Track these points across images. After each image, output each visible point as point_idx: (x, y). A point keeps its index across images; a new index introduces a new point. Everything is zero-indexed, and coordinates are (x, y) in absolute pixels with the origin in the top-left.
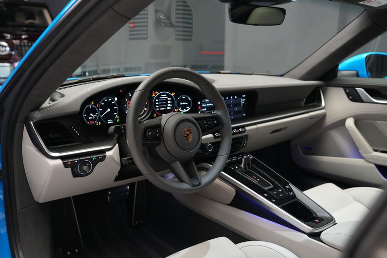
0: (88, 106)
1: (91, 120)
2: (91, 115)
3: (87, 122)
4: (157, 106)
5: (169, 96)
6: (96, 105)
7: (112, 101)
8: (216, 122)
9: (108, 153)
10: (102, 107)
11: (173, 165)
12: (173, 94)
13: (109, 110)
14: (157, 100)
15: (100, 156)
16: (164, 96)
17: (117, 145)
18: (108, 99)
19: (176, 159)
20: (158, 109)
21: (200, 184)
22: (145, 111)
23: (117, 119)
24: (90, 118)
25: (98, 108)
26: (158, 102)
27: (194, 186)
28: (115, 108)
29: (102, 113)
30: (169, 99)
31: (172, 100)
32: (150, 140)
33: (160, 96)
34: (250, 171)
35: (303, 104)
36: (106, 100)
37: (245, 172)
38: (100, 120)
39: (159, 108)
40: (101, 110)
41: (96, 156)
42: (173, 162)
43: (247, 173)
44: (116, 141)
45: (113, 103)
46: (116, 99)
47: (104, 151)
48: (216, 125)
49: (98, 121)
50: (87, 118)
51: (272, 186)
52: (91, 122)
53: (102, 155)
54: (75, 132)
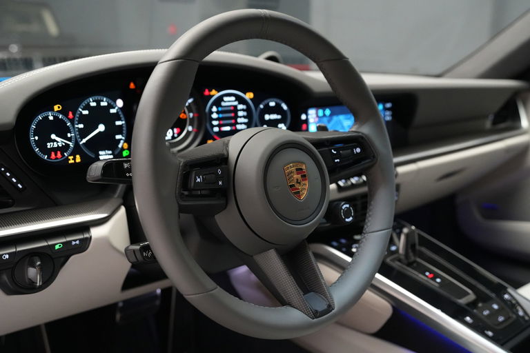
0: (44, 114)
1: (55, 150)
2: (53, 136)
3: (41, 155)
4: (215, 123)
5: (241, 100)
6: (66, 115)
7: (110, 106)
8: (358, 150)
9: (96, 232)
10: (82, 119)
11: (259, 259)
12: (249, 96)
13: (101, 128)
14: (214, 109)
15: (75, 239)
16: (229, 101)
17: (123, 210)
18: (98, 102)
19: (266, 244)
20: (216, 129)
21: (330, 308)
22: (189, 133)
23: (123, 149)
24: (49, 145)
25: (72, 121)
26: (218, 112)
27: (316, 314)
28: (118, 123)
29: (83, 133)
30: (241, 107)
31: (248, 110)
32: (202, 196)
33: (220, 99)
34: (415, 262)
35: (488, 124)
36: (93, 104)
37: (406, 262)
38: (77, 150)
39: (220, 126)
40: (81, 126)
41: (64, 240)
42: (260, 253)
43: (410, 264)
44: (120, 201)
45: (113, 111)
46: (120, 103)
47: (85, 227)
48: (359, 159)
49: (74, 154)
50: (42, 144)
51: (472, 296)
52: (53, 155)
53: (81, 237)
54: (9, 179)
